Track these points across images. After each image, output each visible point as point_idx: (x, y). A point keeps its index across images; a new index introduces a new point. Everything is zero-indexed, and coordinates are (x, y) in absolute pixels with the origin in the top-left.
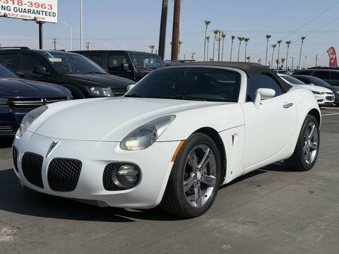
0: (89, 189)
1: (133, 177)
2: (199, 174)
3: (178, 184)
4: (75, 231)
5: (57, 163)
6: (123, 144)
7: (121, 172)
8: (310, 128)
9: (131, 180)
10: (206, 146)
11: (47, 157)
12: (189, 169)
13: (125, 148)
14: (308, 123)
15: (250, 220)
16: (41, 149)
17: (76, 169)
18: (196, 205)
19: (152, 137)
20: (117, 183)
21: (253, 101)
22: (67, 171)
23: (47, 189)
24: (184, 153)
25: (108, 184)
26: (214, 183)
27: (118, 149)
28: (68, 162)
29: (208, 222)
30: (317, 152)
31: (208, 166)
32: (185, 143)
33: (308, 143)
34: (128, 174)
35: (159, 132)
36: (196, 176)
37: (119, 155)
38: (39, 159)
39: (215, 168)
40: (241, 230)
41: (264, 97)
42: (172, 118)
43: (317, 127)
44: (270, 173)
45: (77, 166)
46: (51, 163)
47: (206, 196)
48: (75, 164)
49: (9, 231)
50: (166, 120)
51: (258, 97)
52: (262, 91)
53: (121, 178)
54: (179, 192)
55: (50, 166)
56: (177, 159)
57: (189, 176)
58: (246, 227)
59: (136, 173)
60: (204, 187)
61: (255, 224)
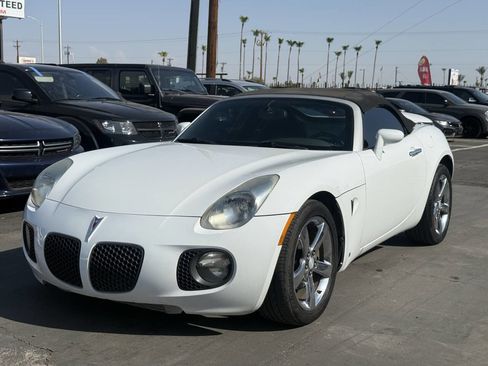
0: (155, 289)
1: (221, 269)
2: (311, 261)
3: (287, 278)
5: (102, 249)
6: (205, 221)
7: (204, 263)
8: (441, 184)
9: (217, 273)
10: (320, 219)
11: (86, 240)
12: (300, 254)
13: (209, 226)
14: (439, 176)
15: (387, 326)
16: (76, 228)
17: (135, 259)
18: (307, 306)
19: (246, 208)
20: (199, 280)
21: (373, 148)
22: (121, 262)
23: (87, 289)
24: (294, 232)
25: (185, 281)
26: (329, 271)
27: (198, 228)
28: (121, 248)
29: (327, 331)
30: (449, 217)
31: (321, 250)
32: (296, 215)
33: (438, 205)
34: (214, 266)
35: (258, 201)
36: (307, 264)
37: (200, 238)
38: (74, 244)
39: (330, 249)
40: (379, 342)
41: (388, 141)
42: (275, 178)
43: (449, 181)
45: (137, 254)
46: (95, 250)
47: (320, 292)
48: (133, 251)
50: (264, 182)
51: (380, 141)
52: (384, 133)
53: (204, 271)
54: (288, 288)
55: (93, 254)
56: (287, 240)
57: (297, 265)
58: (384, 337)
59: (226, 263)
60: (317, 278)
61: (396, 332)
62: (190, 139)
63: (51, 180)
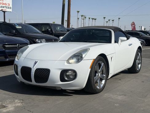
0: (54, 82)
1: (73, 76)
2: (99, 74)
3: (92, 79)
4: (48, 100)
5: (38, 71)
6: (68, 61)
7: (68, 74)
8: (138, 55)
9: (71, 77)
10: (102, 62)
11: (33, 68)
12: (96, 72)
13: (69, 63)
14: (138, 52)
15: (122, 94)
16: (30, 64)
17: (48, 73)
18: (98, 88)
19: (80, 58)
20: (66, 79)
21: (118, 43)
22: (43, 74)
23: (34, 82)
24: (94, 65)
25: (62, 79)
26: (105, 78)
27: (66, 63)
28: (43, 70)
29: (105, 95)
30: (141, 65)
31: (102, 71)
32: (95, 60)
33: (137, 61)
34: (71, 75)
35: (83, 56)
36: (98, 75)
37: (67, 66)
38: (29, 69)
39: (105, 71)
40: (120, 98)
41: (122, 41)
42: (89, 49)
43: (141, 54)
44: (122, 74)
45: (48, 71)
46: (36, 70)
47: (102, 84)
48: (47, 71)
49: (19, 101)
50: (86, 50)
51: (120, 41)
52: (121, 38)
53: (68, 76)
54: (93, 82)
55: (35, 72)
56: (92, 67)
57: (95, 75)
58: (121, 96)
59: (74, 74)
60: (101, 80)
61: (125, 95)
62: (63, 41)
63: (22, 52)
